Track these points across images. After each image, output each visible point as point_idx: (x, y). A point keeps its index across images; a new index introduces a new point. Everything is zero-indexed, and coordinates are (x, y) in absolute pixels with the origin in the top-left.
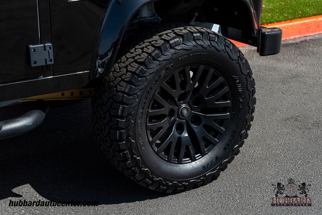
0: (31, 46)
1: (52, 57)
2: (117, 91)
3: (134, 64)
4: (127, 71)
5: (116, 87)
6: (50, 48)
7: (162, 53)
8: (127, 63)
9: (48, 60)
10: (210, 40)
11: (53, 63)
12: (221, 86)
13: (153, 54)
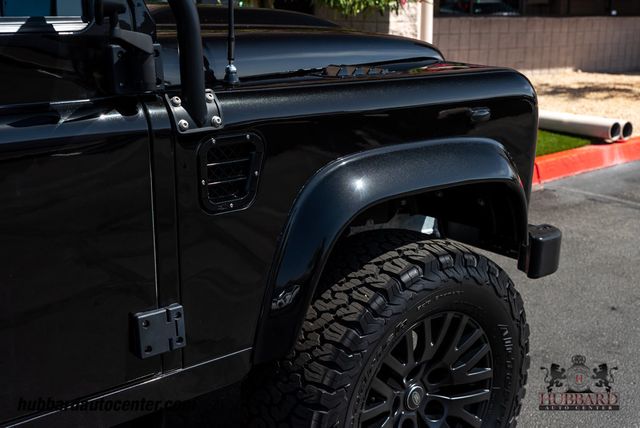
0: (141, 316)
1: (182, 333)
2: (306, 383)
3: (336, 326)
4: (323, 341)
5: (302, 372)
6: (179, 315)
7: (388, 300)
8: (321, 322)
9: (175, 338)
10: (466, 267)
11: (184, 344)
12: (478, 344)
13: (374, 306)
